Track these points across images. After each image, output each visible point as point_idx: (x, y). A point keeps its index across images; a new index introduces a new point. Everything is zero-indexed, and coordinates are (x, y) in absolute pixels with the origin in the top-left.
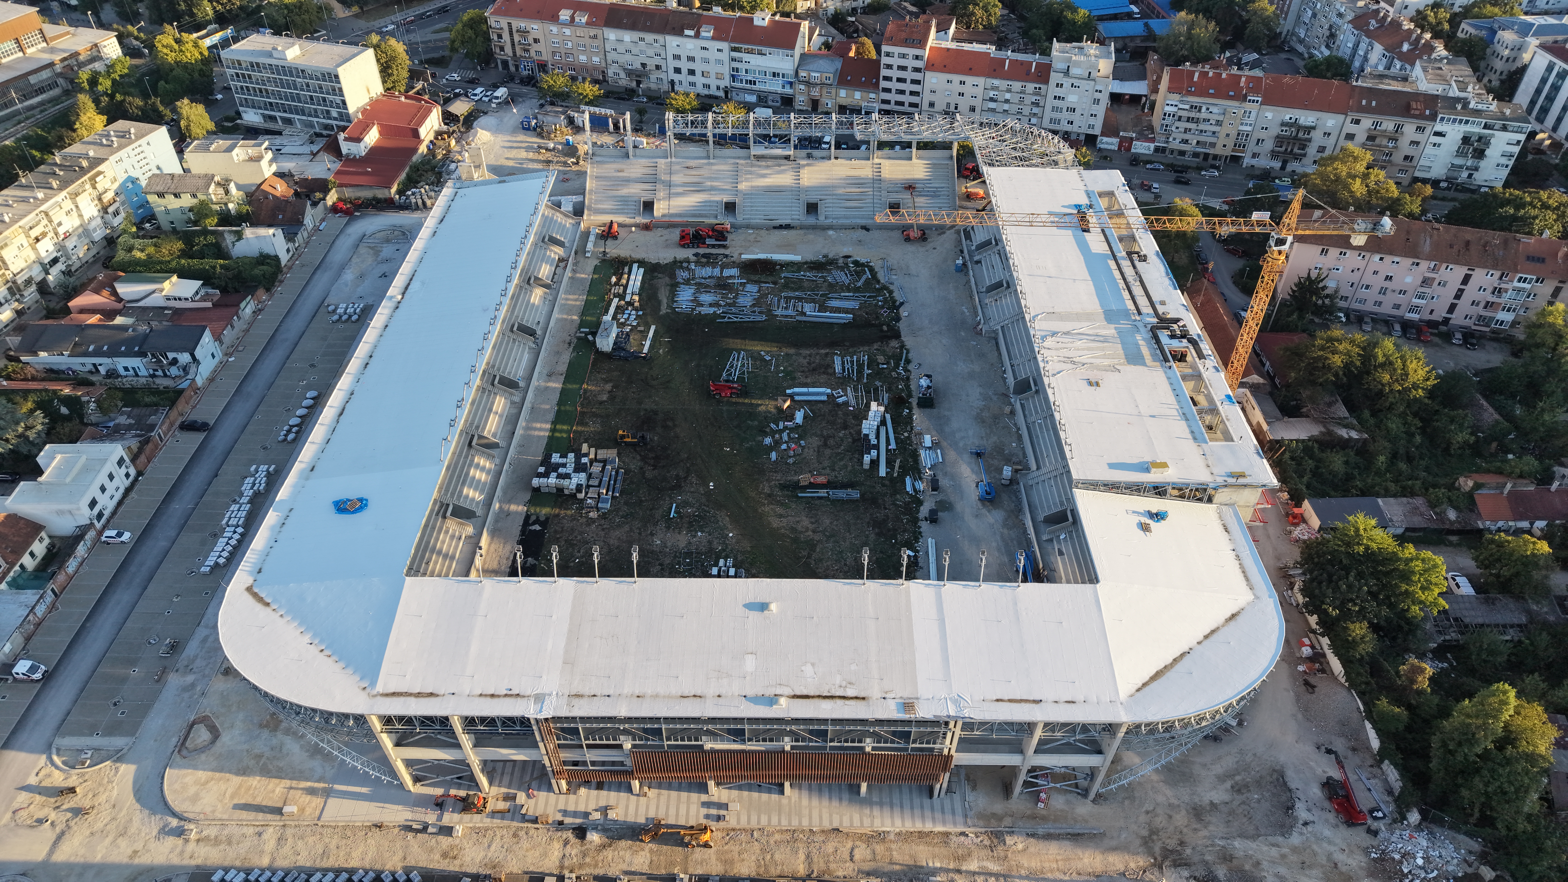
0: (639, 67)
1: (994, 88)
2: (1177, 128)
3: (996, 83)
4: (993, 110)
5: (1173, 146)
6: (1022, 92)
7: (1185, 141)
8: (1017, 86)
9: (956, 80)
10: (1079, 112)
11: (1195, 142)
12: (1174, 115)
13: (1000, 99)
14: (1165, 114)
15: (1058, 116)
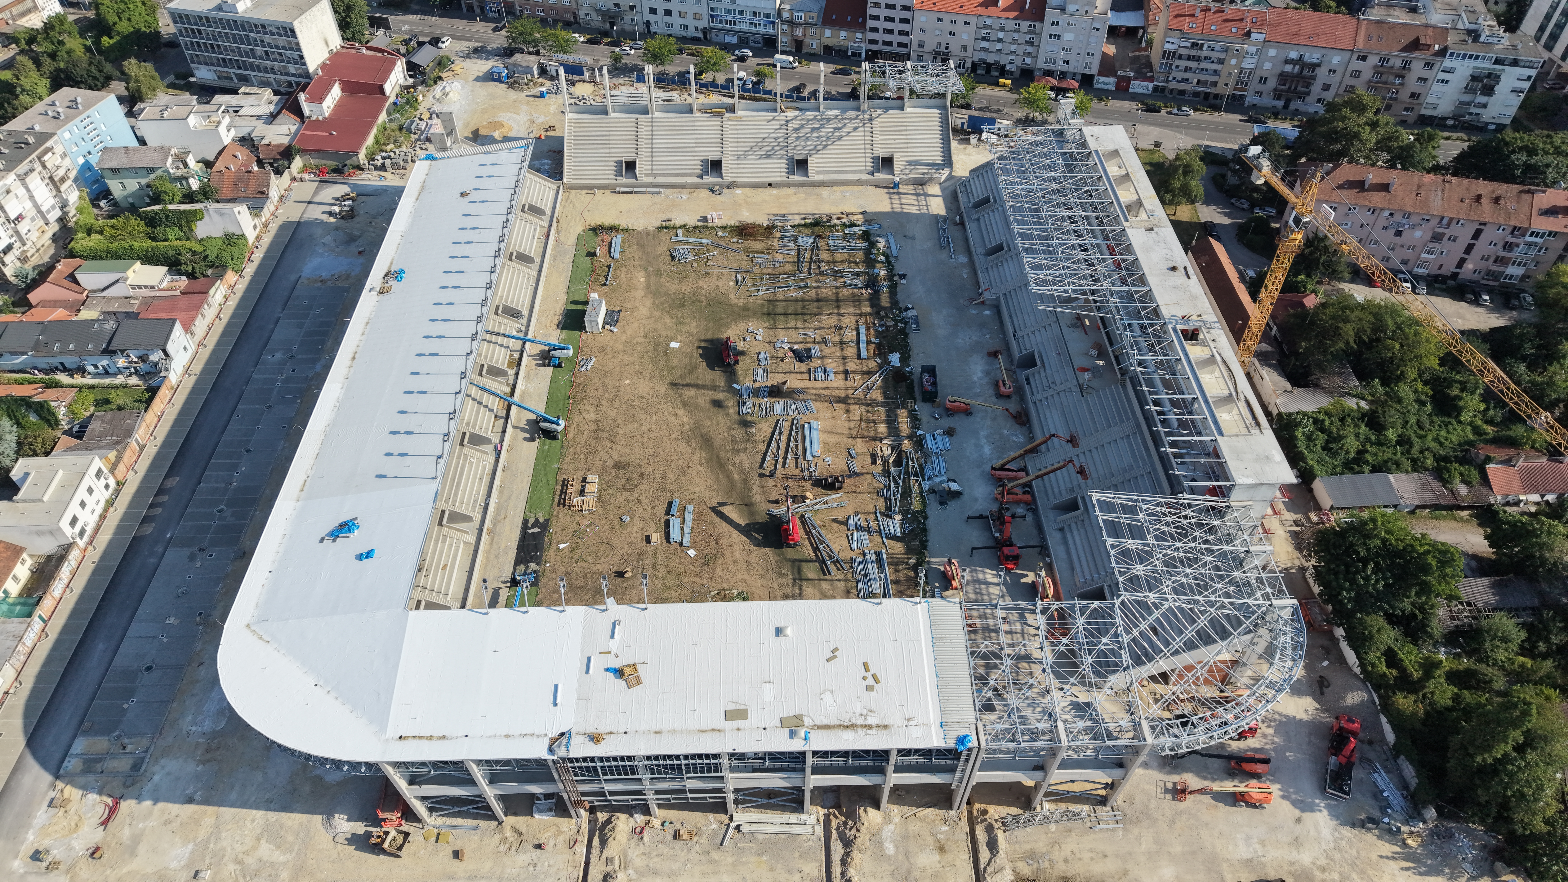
0: (612, 7)
1: (987, 27)
2: (1177, 67)
3: (989, 21)
4: (986, 50)
5: (1173, 85)
6: (1016, 31)
7: (1185, 80)
8: (1011, 25)
9: (947, 18)
10: (1075, 51)
11: (1196, 81)
12: (1174, 53)
13: (993, 38)
14: (1165, 52)
15: (1054, 56)
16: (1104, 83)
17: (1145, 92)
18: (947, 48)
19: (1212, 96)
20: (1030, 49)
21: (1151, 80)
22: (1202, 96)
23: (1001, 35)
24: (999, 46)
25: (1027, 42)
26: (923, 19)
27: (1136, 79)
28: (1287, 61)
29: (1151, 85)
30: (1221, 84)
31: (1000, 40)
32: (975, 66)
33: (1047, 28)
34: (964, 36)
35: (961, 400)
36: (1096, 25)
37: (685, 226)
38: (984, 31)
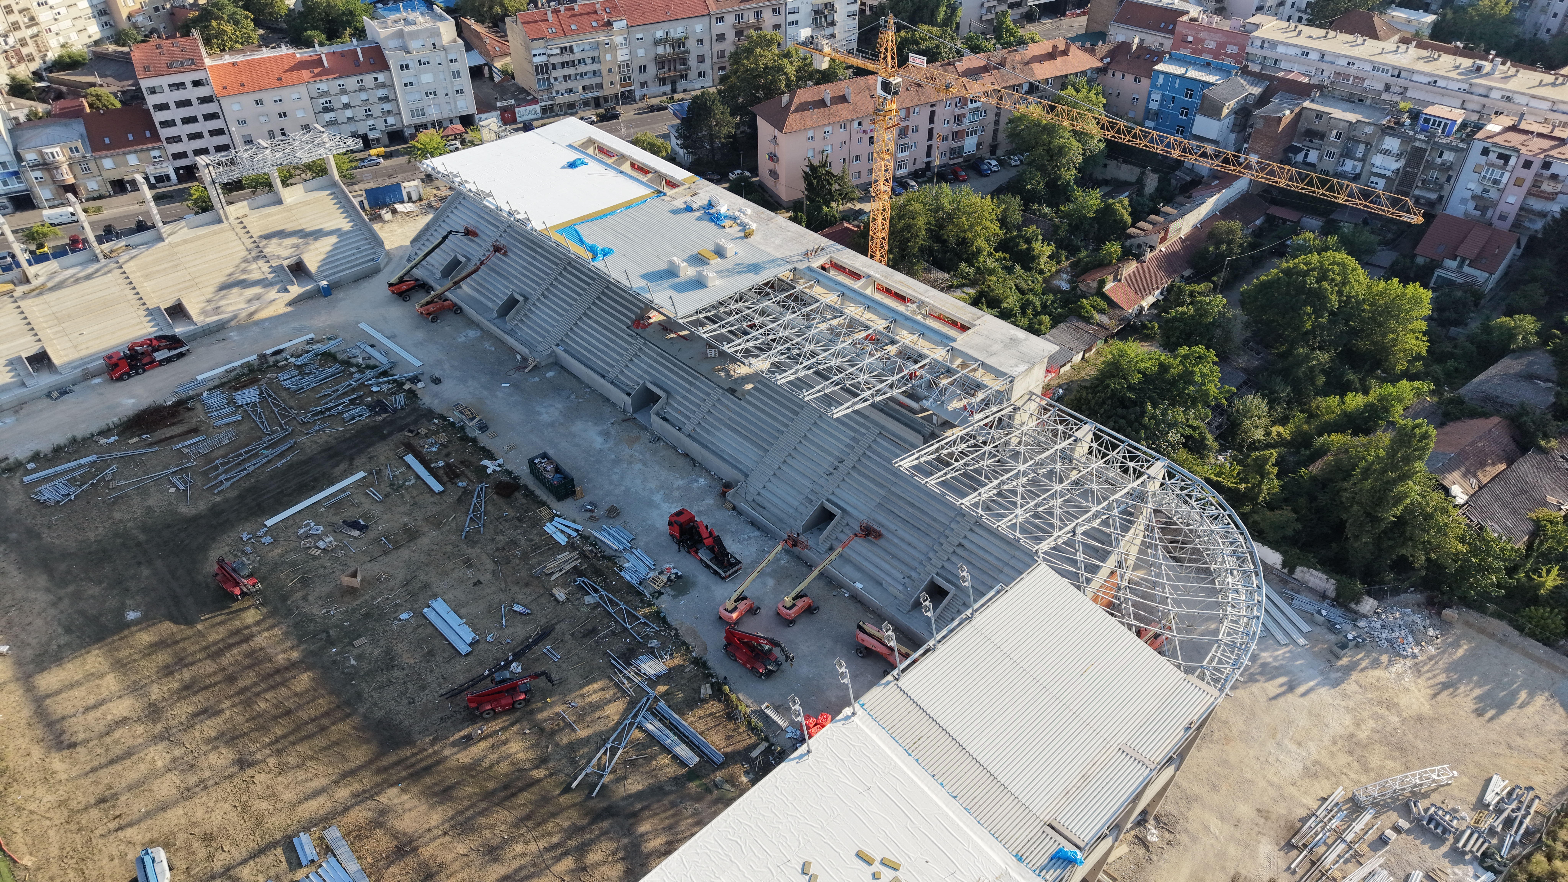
1: (323, 94)
2: (556, 79)
3: (324, 87)
4: (332, 123)
5: (560, 100)
6: (362, 89)
7: (569, 91)
8: (352, 83)
9: (268, 97)
10: (440, 93)
11: (581, 88)
12: (546, 65)
13: (337, 106)
14: (536, 66)
15: (419, 105)
17: (534, 116)
18: (284, 135)
20: (387, 107)
21: (535, 101)
22: (592, 103)
23: (345, 99)
24: (349, 113)
25: (380, 99)
26: (236, 107)
27: (519, 106)
28: (657, 43)
29: (537, 107)
30: (606, 84)
31: (347, 106)
33: (397, 76)
34: (300, 114)
36: (452, 57)
37: (36, 455)
38: (323, 100)
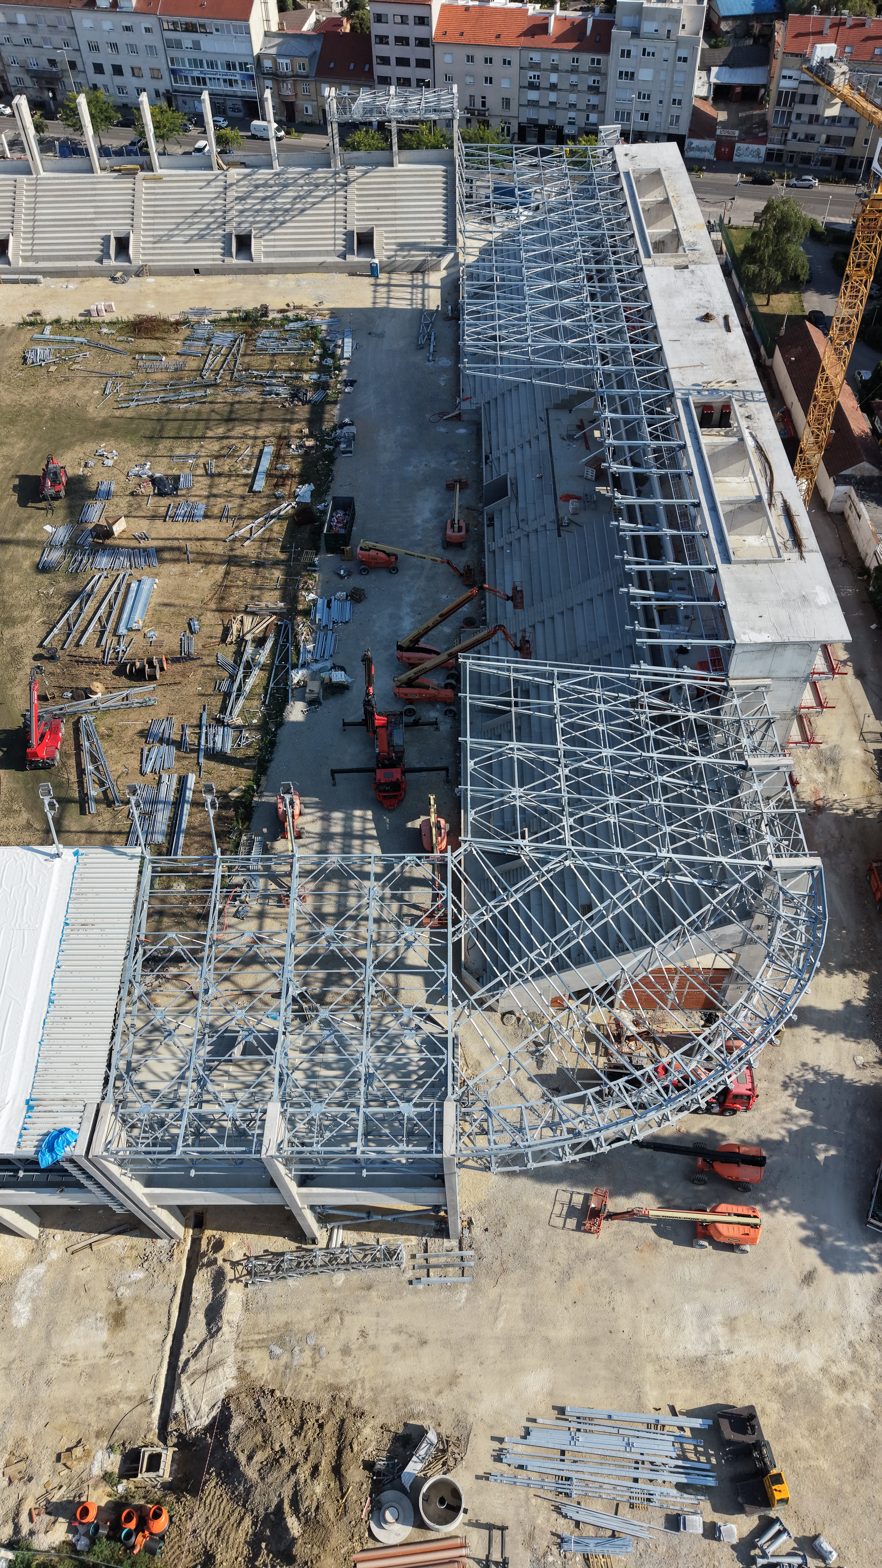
0: (46, 65)
1: (534, 66)
2: (799, 116)
3: (536, 57)
4: (534, 104)
5: (793, 146)
6: (574, 71)
7: (810, 138)
8: (565, 60)
9: (480, 55)
10: (655, 98)
11: (824, 137)
12: (794, 94)
13: (544, 84)
14: (780, 93)
15: (626, 108)
16: (699, 149)
17: (755, 160)
18: (484, 104)
19: (848, 162)
20: (594, 100)
21: (763, 141)
22: (834, 164)
23: (554, 78)
24: (553, 97)
25: (590, 88)
26: (448, 59)
27: (741, 140)
29: (763, 149)
30: (859, 141)
31: (553, 87)
32: (522, 129)
33: (614, 63)
34: (505, 84)
35: (380, 546)
36: (682, 53)
37: (57, 321)
38: (531, 74)
